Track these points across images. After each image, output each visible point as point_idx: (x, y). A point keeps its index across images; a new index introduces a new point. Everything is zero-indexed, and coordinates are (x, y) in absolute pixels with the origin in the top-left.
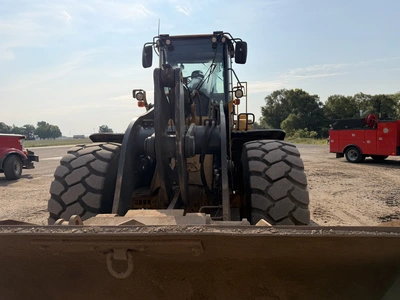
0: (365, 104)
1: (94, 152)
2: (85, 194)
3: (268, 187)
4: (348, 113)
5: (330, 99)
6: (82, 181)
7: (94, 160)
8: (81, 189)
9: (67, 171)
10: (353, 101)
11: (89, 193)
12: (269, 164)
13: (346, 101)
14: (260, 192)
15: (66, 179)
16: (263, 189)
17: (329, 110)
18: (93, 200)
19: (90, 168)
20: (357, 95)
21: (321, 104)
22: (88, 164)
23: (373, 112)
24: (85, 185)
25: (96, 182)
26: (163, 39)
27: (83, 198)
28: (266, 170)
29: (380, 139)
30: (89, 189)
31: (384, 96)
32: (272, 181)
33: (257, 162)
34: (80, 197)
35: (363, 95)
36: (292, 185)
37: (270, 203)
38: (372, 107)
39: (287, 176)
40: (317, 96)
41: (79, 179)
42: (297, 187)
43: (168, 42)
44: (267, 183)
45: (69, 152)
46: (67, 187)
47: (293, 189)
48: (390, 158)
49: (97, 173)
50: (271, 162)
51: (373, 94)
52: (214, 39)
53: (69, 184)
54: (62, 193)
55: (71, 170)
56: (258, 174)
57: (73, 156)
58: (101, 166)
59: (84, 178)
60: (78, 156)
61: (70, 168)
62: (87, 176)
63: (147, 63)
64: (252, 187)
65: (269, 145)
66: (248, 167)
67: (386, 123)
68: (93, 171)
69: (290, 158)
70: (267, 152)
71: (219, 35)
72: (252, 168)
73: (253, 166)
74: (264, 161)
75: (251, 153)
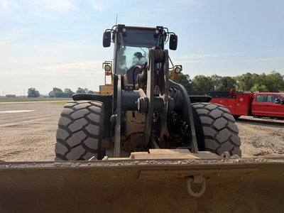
0: (217, 82)
1: (87, 107)
2: (86, 139)
3: (216, 135)
4: (207, 87)
5: (196, 77)
6: (83, 129)
7: (89, 114)
8: (82, 135)
9: (70, 121)
10: (211, 80)
11: (89, 138)
12: (215, 119)
13: (206, 79)
14: (210, 137)
15: (69, 128)
16: (213, 135)
17: (195, 85)
18: (93, 143)
19: (87, 119)
20: (213, 76)
21: (190, 80)
22: (85, 116)
23: (222, 87)
24: (86, 132)
25: (94, 130)
26: (121, 27)
27: (85, 142)
28: (213, 123)
29: (238, 105)
30: (89, 135)
31: (229, 78)
32: (218, 131)
33: (206, 118)
34: (82, 141)
35: (216, 76)
36: (230, 133)
37: (218, 145)
38: (222, 84)
39: (227, 127)
40: (188, 75)
41: (81, 128)
42: (233, 134)
43: (124, 30)
44: (215, 132)
45: (65, 107)
46: (71, 134)
47: (231, 136)
48: (241, 117)
49: (94, 123)
50: (215, 117)
51: (223, 76)
53: (73, 131)
54: (67, 138)
55: (73, 120)
56: (208, 125)
57: (71, 110)
58: (96, 118)
59: (84, 127)
60: (75, 110)
61: (71, 119)
62: (87, 125)
63: (106, 44)
64: (205, 134)
65: (210, 105)
66: (200, 121)
67: (242, 95)
68: (90, 122)
69: (226, 115)
70: (211, 111)
71: (161, 29)
72: (203, 122)
73: (204, 120)
74: (210, 117)
75: (199, 111)
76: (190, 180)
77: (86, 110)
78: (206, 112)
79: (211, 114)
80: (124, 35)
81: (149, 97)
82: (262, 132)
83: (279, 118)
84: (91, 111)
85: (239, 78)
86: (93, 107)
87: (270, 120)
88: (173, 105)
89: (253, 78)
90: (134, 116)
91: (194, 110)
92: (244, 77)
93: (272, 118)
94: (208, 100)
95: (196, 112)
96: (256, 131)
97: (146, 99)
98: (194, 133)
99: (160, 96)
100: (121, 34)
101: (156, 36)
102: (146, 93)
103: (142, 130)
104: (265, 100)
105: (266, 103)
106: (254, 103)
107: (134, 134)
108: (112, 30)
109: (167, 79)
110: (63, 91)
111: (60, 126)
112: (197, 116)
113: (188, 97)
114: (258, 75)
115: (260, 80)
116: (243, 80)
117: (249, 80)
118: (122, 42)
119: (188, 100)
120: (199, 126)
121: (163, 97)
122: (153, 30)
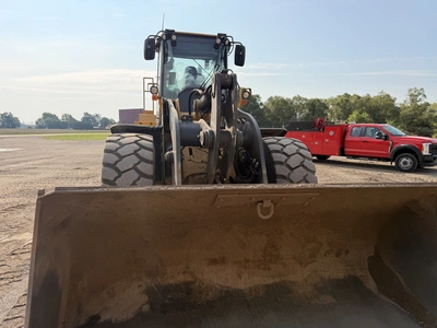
0: (300, 108)
1: (136, 142)
2: (138, 179)
3: (289, 174)
4: (286, 115)
5: (271, 99)
6: (134, 167)
7: (139, 149)
8: (134, 175)
9: (117, 158)
10: (291, 103)
11: (143, 178)
12: (289, 156)
13: (285, 102)
14: (283, 177)
15: (117, 165)
16: (286, 174)
17: (269, 111)
19: (138, 156)
20: (295, 98)
21: (261, 104)
22: (135, 153)
23: (308, 115)
24: (138, 171)
25: (148, 169)
26: (169, 33)
28: (286, 160)
29: (327, 140)
30: (142, 175)
31: (319, 100)
32: (292, 169)
33: (279, 155)
35: (300, 98)
36: (306, 172)
38: (307, 111)
39: (302, 165)
40: (258, 96)
41: (131, 166)
42: (309, 173)
43: (174, 37)
44: (289, 171)
45: (109, 141)
46: (120, 173)
47: (307, 175)
48: (331, 158)
49: (147, 161)
51: (309, 98)
52: (218, 41)
53: (122, 170)
54: (116, 179)
55: (121, 158)
56: (281, 163)
57: (117, 145)
58: (149, 155)
59: (135, 165)
60: (122, 145)
61: (118, 155)
62: (138, 163)
63: (149, 55)
64: (277, 173)
65: (285, 140)
66: (271, 158)
67: (333, 126)
68: (142, 159)
69: (301, 151)
70: (284, 146)
71: (223, 37)
72: (275, 160)
73: (277, 157)
74: (284, 153)
75: (272, 147)
76: (260, 204)
77: (135, 145)
78: (279, 148)
79: (285, 150)
80: (174, 43)
81: (215, 130)
82: (356, 177)
83: (379, 159)
84: (142, 147)
85: (333, 101)
86: (142, 142)
87: (369, 162)
88: (242, 139)
89: (353, 101)
90: (191, 153)
91: (266, 145)
92: (339, 100)
93: (371, 158)
94: (283, 134)
95: (268, 149)
96: (348, 176)
97: (212, 132)
98: (264, 172)
99: (227, 128)
100: (169, 42)
101: (216, 47)
102: (209, 124)
103: (203, 171)
104: (363, 134)
105: (363, 139)
106: (348, 138)
107: (193, 175)
108: (156, 36)
109: (236, 109)
110: (60, 118)
111: (106, 164)
112: (268, 153)
113: (258, 129)
114: (359, 98)
115: (362, 105)
116: (338, 104)
117: (347, 105)
118: (170, 52)
119: (259, 133)
120: (271, 164)
121: (230, 130)
122: (214, 37)
